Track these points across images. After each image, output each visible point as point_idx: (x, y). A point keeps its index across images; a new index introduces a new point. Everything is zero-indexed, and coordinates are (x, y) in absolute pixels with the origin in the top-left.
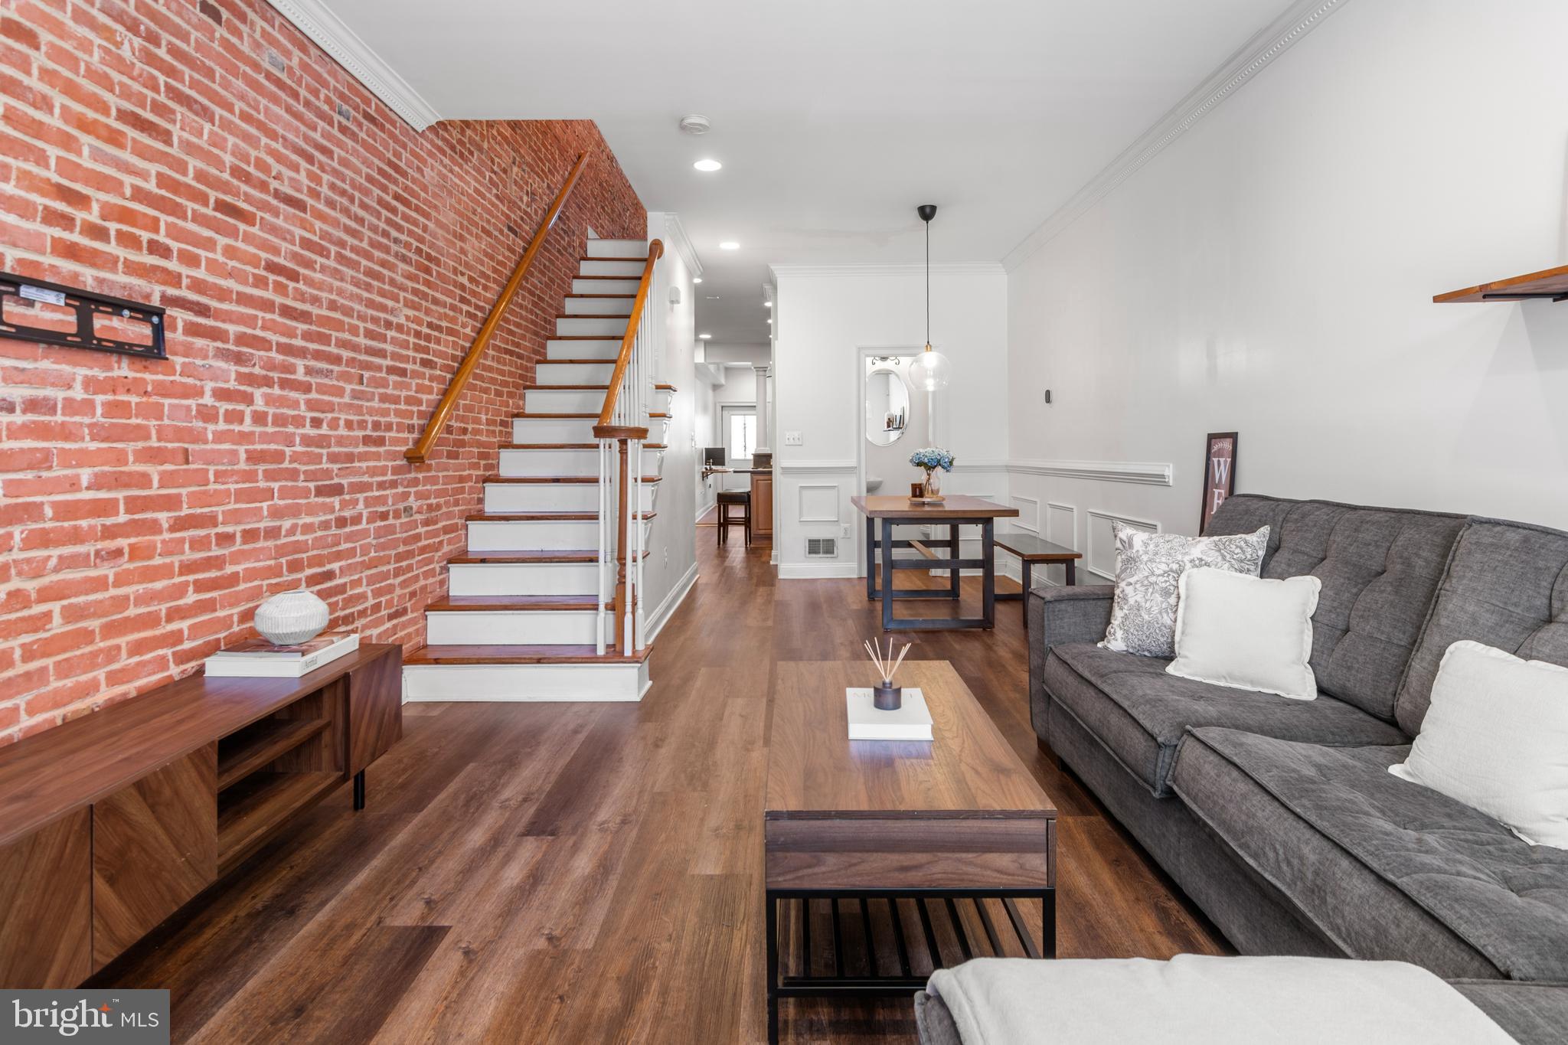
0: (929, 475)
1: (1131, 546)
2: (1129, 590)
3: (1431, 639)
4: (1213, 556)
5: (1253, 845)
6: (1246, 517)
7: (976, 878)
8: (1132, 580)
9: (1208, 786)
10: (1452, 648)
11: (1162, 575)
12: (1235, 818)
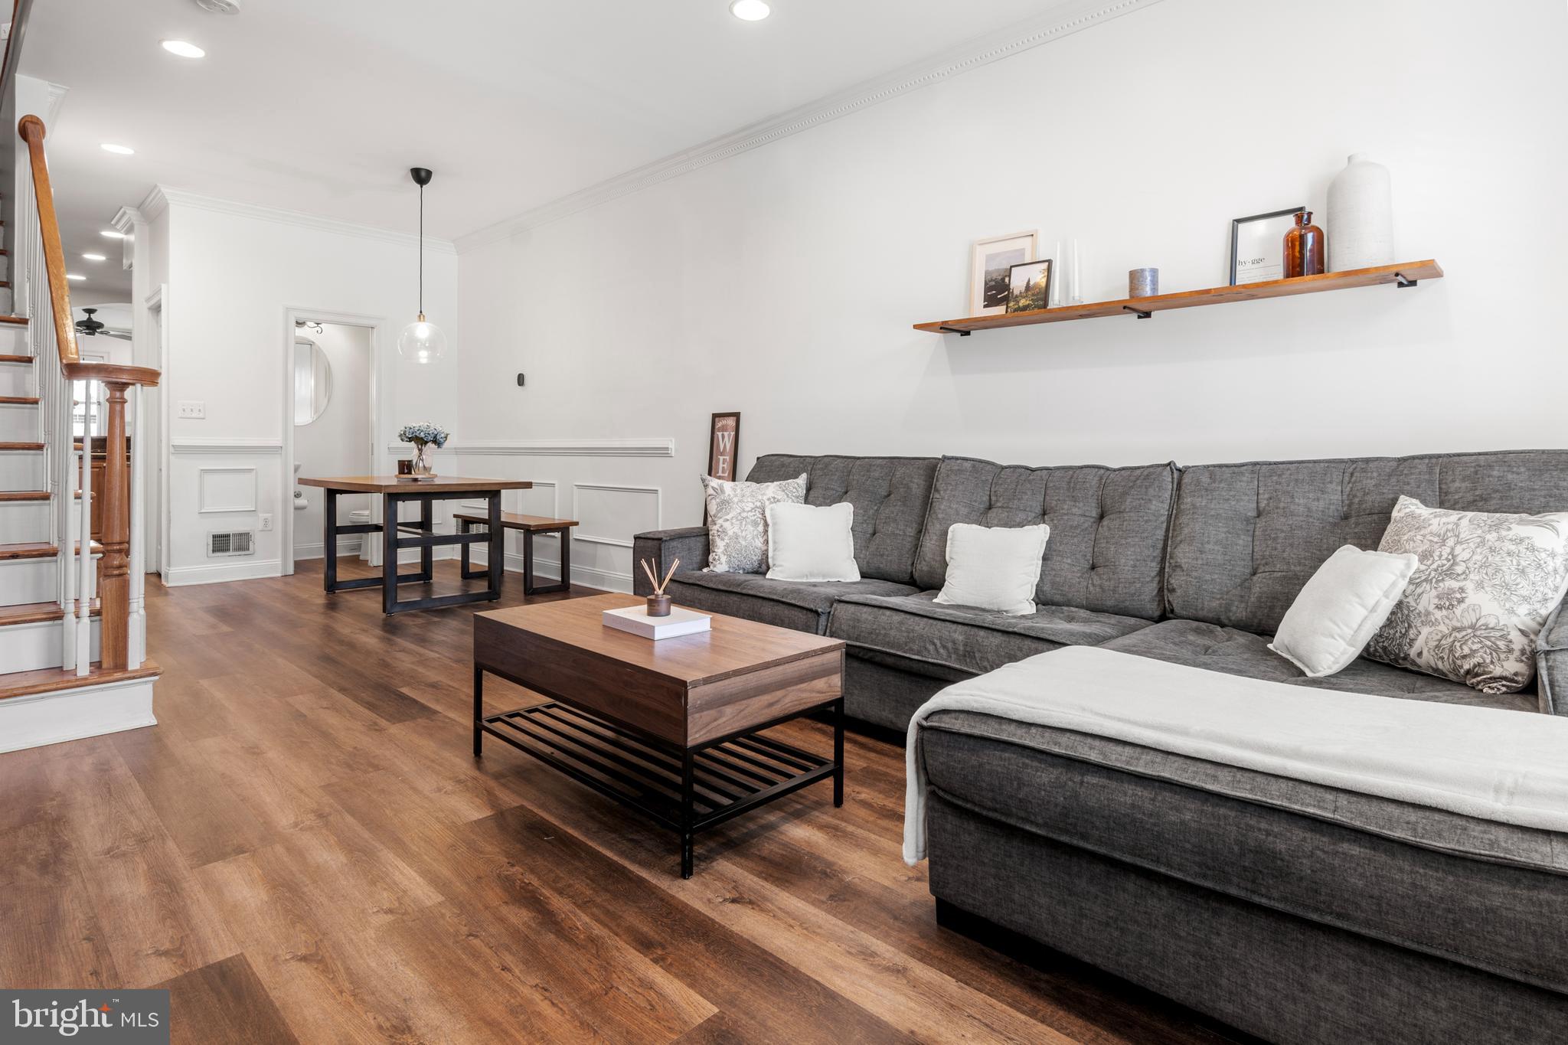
0: (420, 450)
1: (723, 491)
2: (727, 525)
3: (934, 528)
4: (780, 495)
5: (915, 647)
6: (783, 469)
7: (808, 700)
8: (728, 517)
9: (869, 627)
10: (951, 529)
11: (751, 511)
12: (898, 637)
